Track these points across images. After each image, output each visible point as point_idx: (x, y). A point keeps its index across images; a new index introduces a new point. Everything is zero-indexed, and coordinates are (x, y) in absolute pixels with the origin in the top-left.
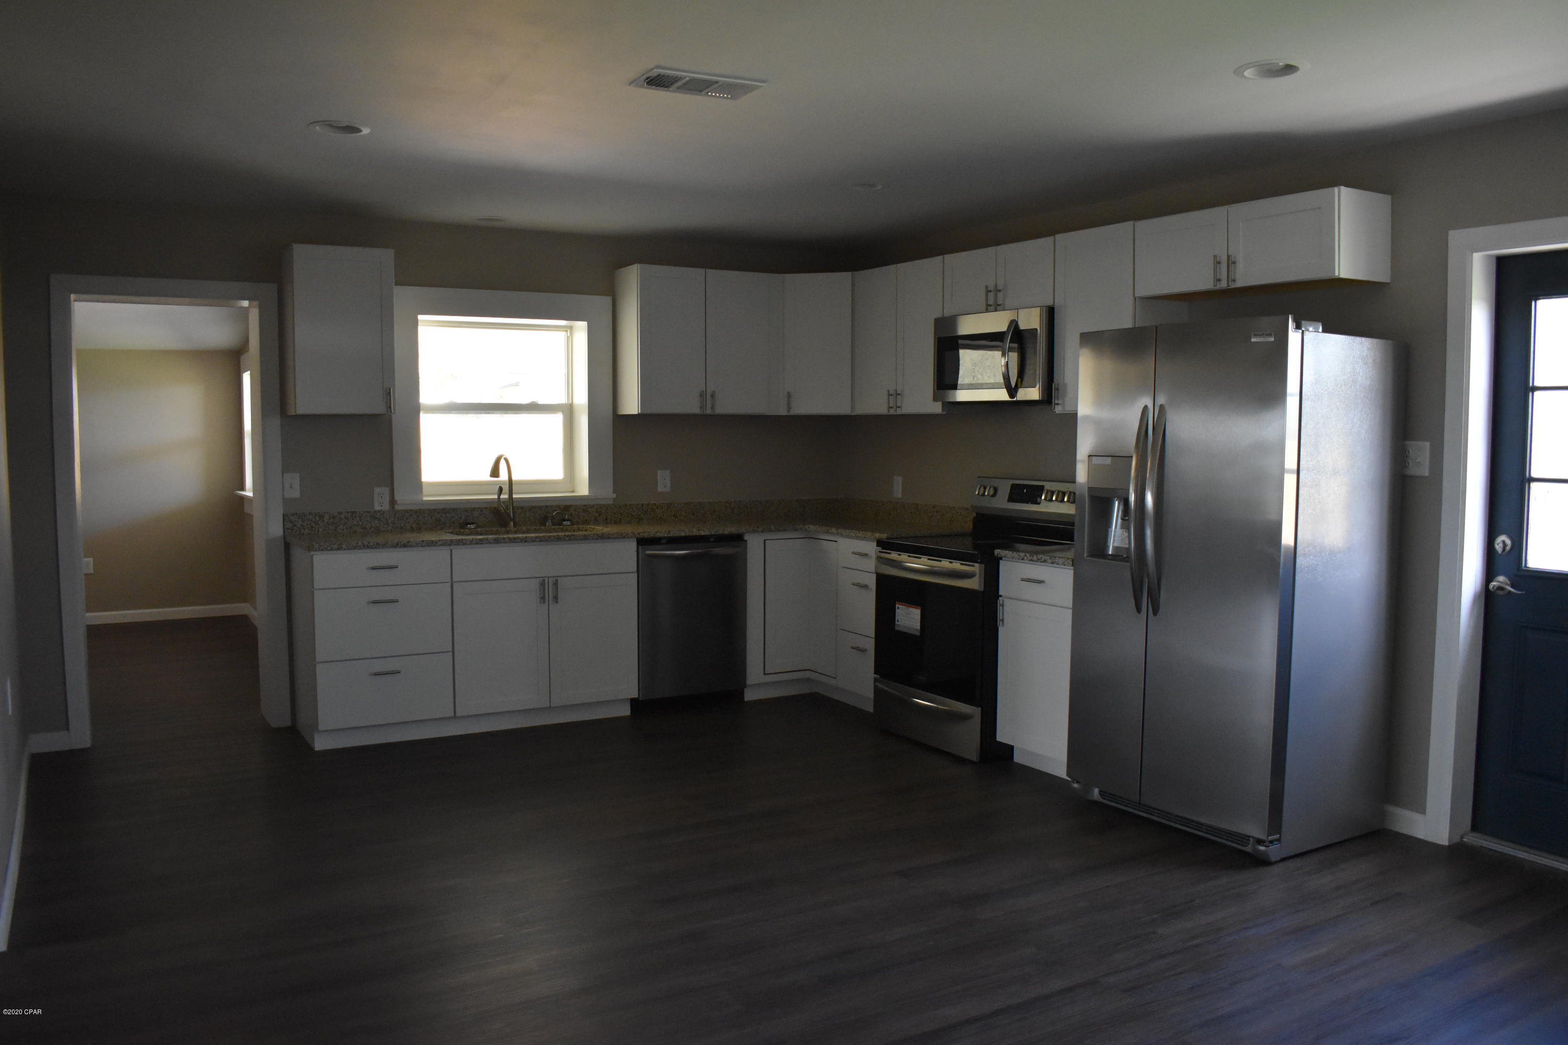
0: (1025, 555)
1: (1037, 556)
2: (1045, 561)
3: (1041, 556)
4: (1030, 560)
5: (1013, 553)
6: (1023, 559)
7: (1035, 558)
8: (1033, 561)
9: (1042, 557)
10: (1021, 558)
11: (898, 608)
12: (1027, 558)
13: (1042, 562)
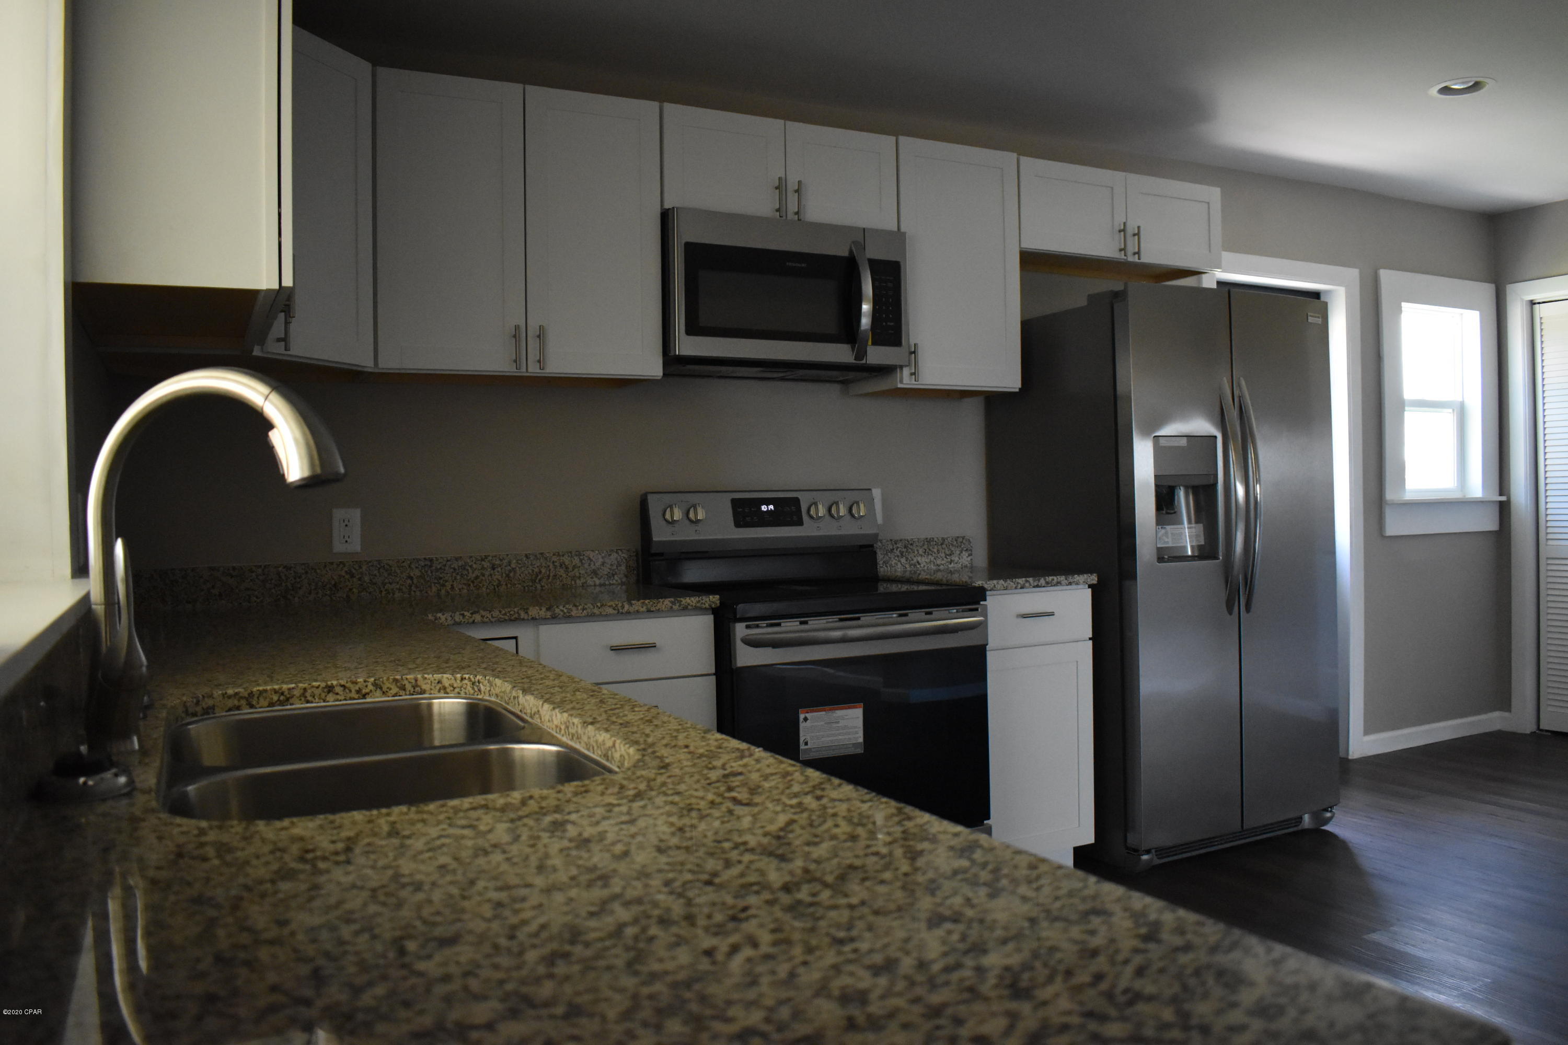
0: (1027, 581)
1: (1045, 580)
2: (1059, 583)
3: (1051, 578)
4: (1034, 587)
5: (1005, 582)
6: (1022, 588)
7: (1042, 581)
8: (1040, 587)
9: (1053, 580)
10: (1019, 586)
11: (806, 719)
12: (1030, 585)
13: (1054, 585)
